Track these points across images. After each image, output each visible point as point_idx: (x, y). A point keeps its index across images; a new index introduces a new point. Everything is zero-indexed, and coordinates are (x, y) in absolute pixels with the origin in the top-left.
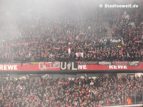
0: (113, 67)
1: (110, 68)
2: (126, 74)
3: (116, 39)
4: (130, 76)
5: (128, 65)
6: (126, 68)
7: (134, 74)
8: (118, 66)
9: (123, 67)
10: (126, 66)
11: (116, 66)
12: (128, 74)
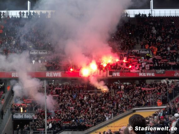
0: (143, 74)
1: (140, 75)
2: (153, 81)
3: (145, 51)
4: (157, 82)
5: (155, 73)
6: (154, 75)
7: (160, 80)
8: (147, 74)
9: (151, 74)
10: (154, 74)
11: (145, 74)
12: (155, 80)
